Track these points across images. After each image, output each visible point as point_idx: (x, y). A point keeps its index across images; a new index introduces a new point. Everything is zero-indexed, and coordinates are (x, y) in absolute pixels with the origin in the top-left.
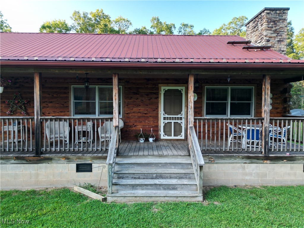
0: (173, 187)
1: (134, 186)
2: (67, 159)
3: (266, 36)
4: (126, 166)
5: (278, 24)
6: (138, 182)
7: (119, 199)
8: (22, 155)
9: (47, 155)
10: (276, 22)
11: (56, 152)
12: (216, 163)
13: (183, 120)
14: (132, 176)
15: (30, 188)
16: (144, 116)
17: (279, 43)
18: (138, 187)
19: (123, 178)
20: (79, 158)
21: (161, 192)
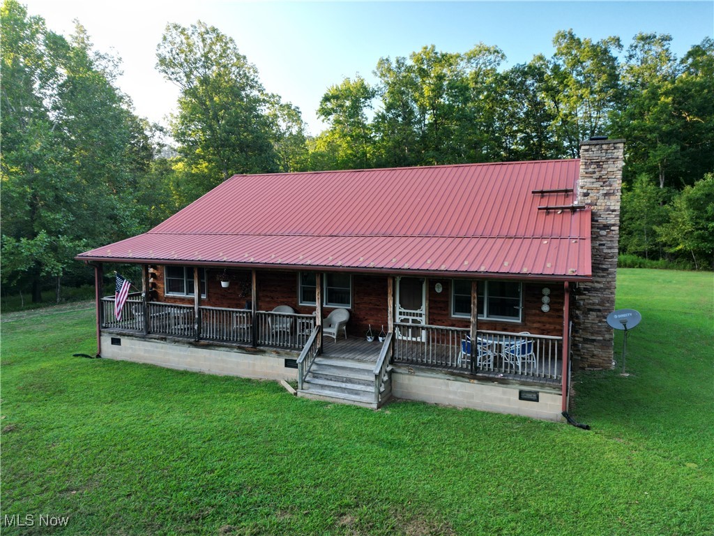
0: (356, 393)
1: (323, 386)
2: (278, 353)
3: (582, 187)
4: (324, 367)
5: (604, 166)
6: (327, 383)
7: (307, 395)
8: (242, 345)
9: (262, 348)
10: (601, 163)
11: (268, 345)
12: (417, 376)
13: (424, 316)
14: (325, 377)
15: (247, 376)
16: (377, 309)
17: (607, 197)
18: (326, 388)
19: (317, 378)
20: (287, 354)
21: (341, 395)
